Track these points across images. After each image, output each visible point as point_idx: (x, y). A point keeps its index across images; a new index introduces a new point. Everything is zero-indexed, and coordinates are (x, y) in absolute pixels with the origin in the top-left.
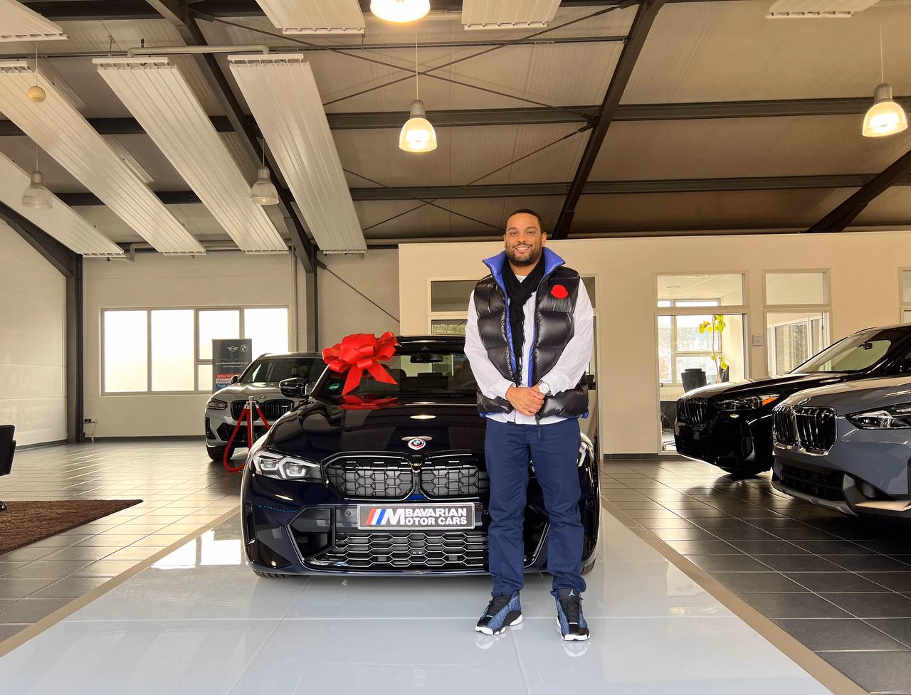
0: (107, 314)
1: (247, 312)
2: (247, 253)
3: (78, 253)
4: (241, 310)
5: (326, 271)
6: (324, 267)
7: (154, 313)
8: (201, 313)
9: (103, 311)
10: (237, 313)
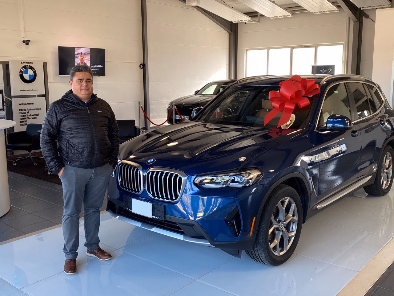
0: (249, 52)
1: (319, 48)
2: (315, 14)
3: (230, 21)
4: (316, 47)
5: (368, 19)
6: (367, 17)
7: (271, 51)
8: (294, 50)
9: (247, 50)
10: (314, 49)
